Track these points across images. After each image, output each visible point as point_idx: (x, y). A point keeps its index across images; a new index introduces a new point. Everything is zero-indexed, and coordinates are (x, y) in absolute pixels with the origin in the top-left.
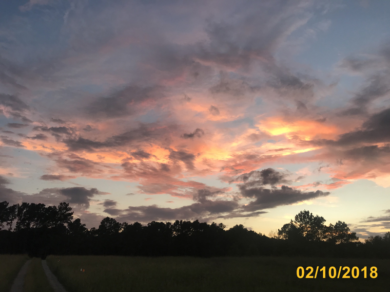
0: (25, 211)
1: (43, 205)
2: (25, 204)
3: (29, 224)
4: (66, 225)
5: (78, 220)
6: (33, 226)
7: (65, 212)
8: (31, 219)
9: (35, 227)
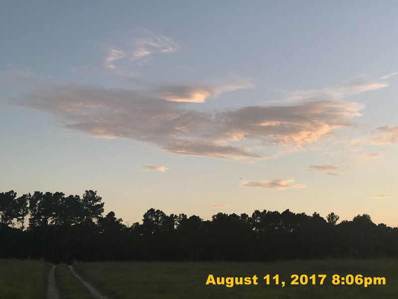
0: (39, 202)
1: (62, 194)
2: (37, 193)
3: (45, 220)
4: (95, 220)
5: (111, 214)
6: (52, 222)
7: (93, 203)
8: (48, 214)
9: (54, 223)
